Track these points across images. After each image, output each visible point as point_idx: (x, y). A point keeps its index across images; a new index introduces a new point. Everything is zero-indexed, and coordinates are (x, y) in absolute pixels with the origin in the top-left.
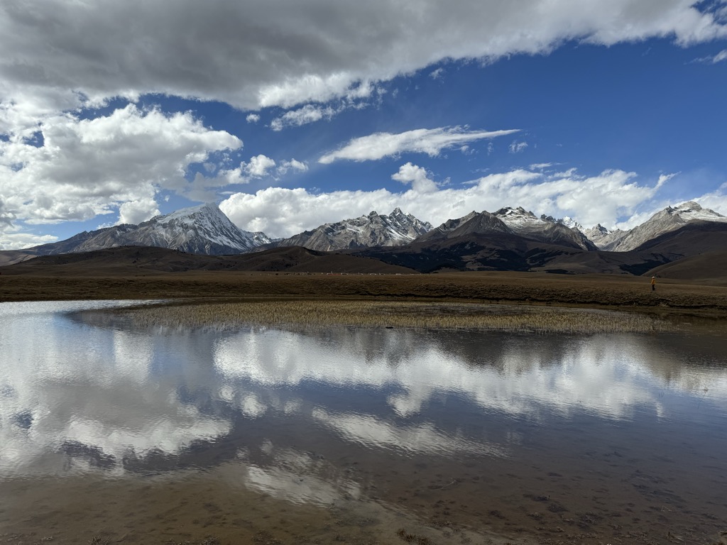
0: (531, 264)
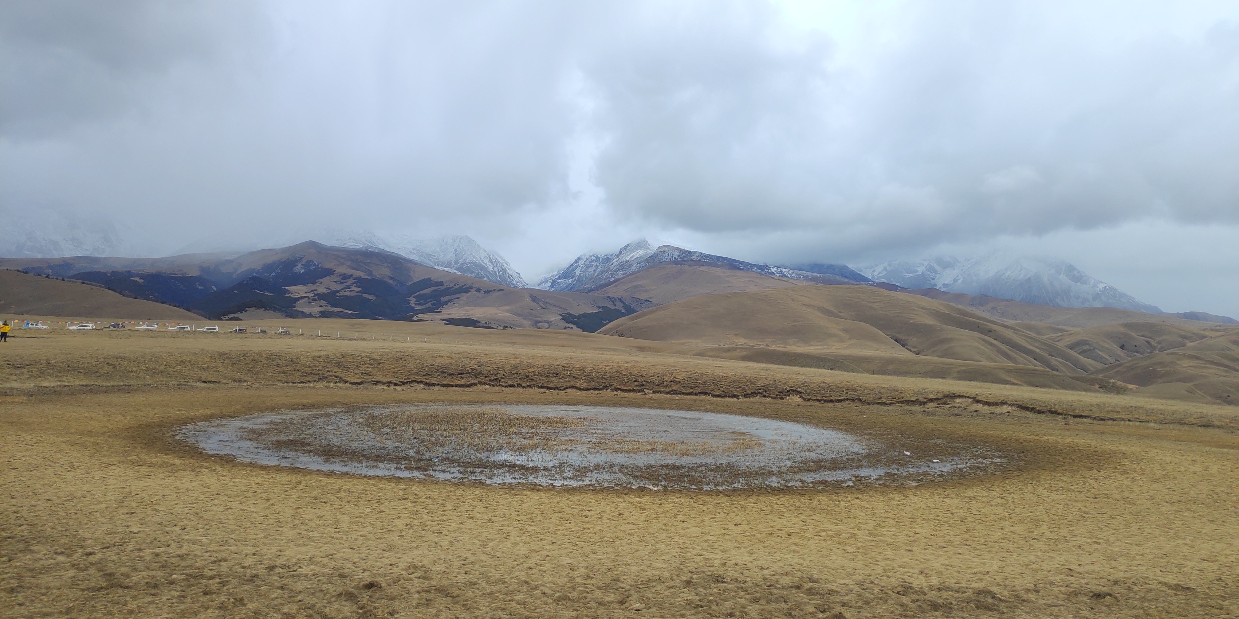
0: (418, 307)
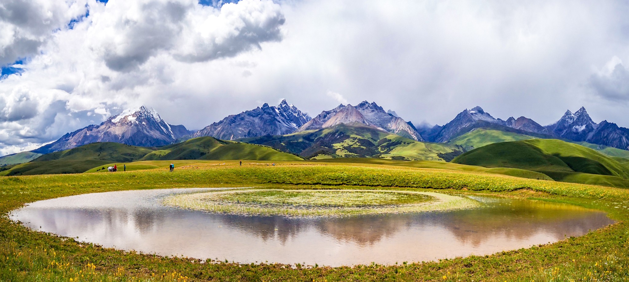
0: (382, 152)
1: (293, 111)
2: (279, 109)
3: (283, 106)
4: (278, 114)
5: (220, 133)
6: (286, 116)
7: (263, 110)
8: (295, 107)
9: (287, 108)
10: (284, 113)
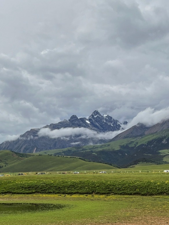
1: (107, 121)
2: (90, 120)
3: (95, 117)
4: (90, 125)
5: (22, 147)
6: (99, 126)
7: (71, 122)
8: (110, 117)
9: (99, 118)
10: (97, 123)
